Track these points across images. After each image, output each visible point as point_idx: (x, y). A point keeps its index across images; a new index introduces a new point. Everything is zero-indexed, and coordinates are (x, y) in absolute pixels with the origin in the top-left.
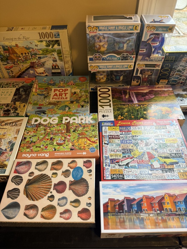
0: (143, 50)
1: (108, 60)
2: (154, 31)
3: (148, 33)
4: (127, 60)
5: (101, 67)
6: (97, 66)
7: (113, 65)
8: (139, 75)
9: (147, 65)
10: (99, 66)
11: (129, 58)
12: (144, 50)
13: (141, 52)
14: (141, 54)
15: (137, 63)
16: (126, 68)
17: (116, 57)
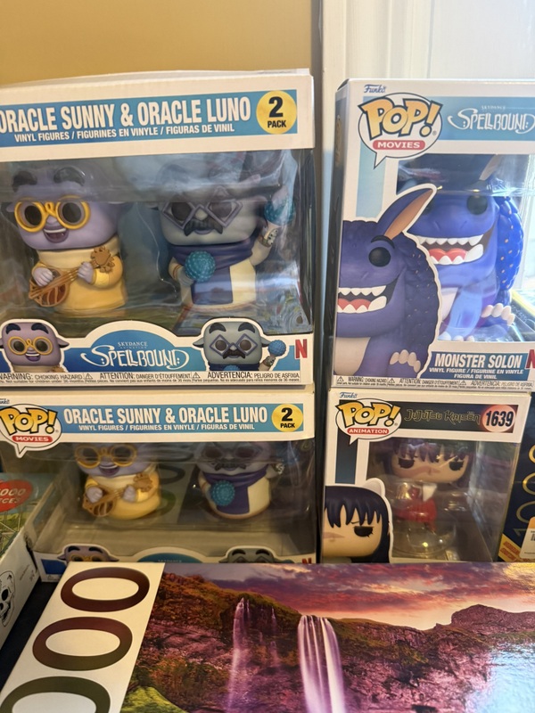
0: (366, 291)
1: (108, 369)
3: (381, 154)
5: (72, 417)
6: (48, 410)
7: (163, 408)
8: (361, 480)
9: (411, 413)
12: (371, 298)
13: (349, 309)
15: (334, 396)
16: (259, 427)
17: (169, 346)
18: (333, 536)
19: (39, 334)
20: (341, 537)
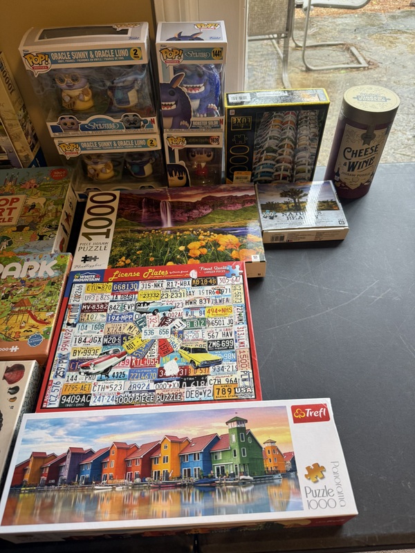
0: (170, 103)
1: (94, 130)
2: (181, 60)
3: (168, 64)
4: (139, 127)
5: (84, 145)
6: (76, 144)
7: (112, 141)
8: (177, 162)
9: (189, 140)
10: (79, 144)
11: (142, 123)
12: (171, 105)
13: (166, 109)
14: (168, 115)
15: (165, 135)
16: (143, 146)
17: (112, 122)
18: (172, 180)
19: (71, 120)
20: (174, 180)
